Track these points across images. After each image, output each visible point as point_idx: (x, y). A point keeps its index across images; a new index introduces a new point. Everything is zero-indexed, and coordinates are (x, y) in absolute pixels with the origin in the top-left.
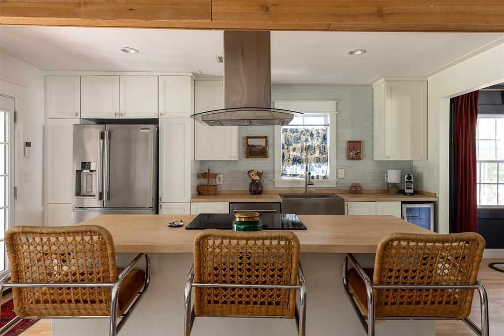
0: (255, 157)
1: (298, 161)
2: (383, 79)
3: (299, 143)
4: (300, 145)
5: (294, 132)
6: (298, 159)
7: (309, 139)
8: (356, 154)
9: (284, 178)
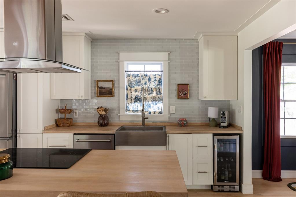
0: (104, 97)
1: (139, 100)
2: (202, 34)
3: (139, 85)
4: (140, 87)
5: (135, 77)
6: (139, 98)
7: (148, 83)
8: (184, 94)
9: (128, 113)
